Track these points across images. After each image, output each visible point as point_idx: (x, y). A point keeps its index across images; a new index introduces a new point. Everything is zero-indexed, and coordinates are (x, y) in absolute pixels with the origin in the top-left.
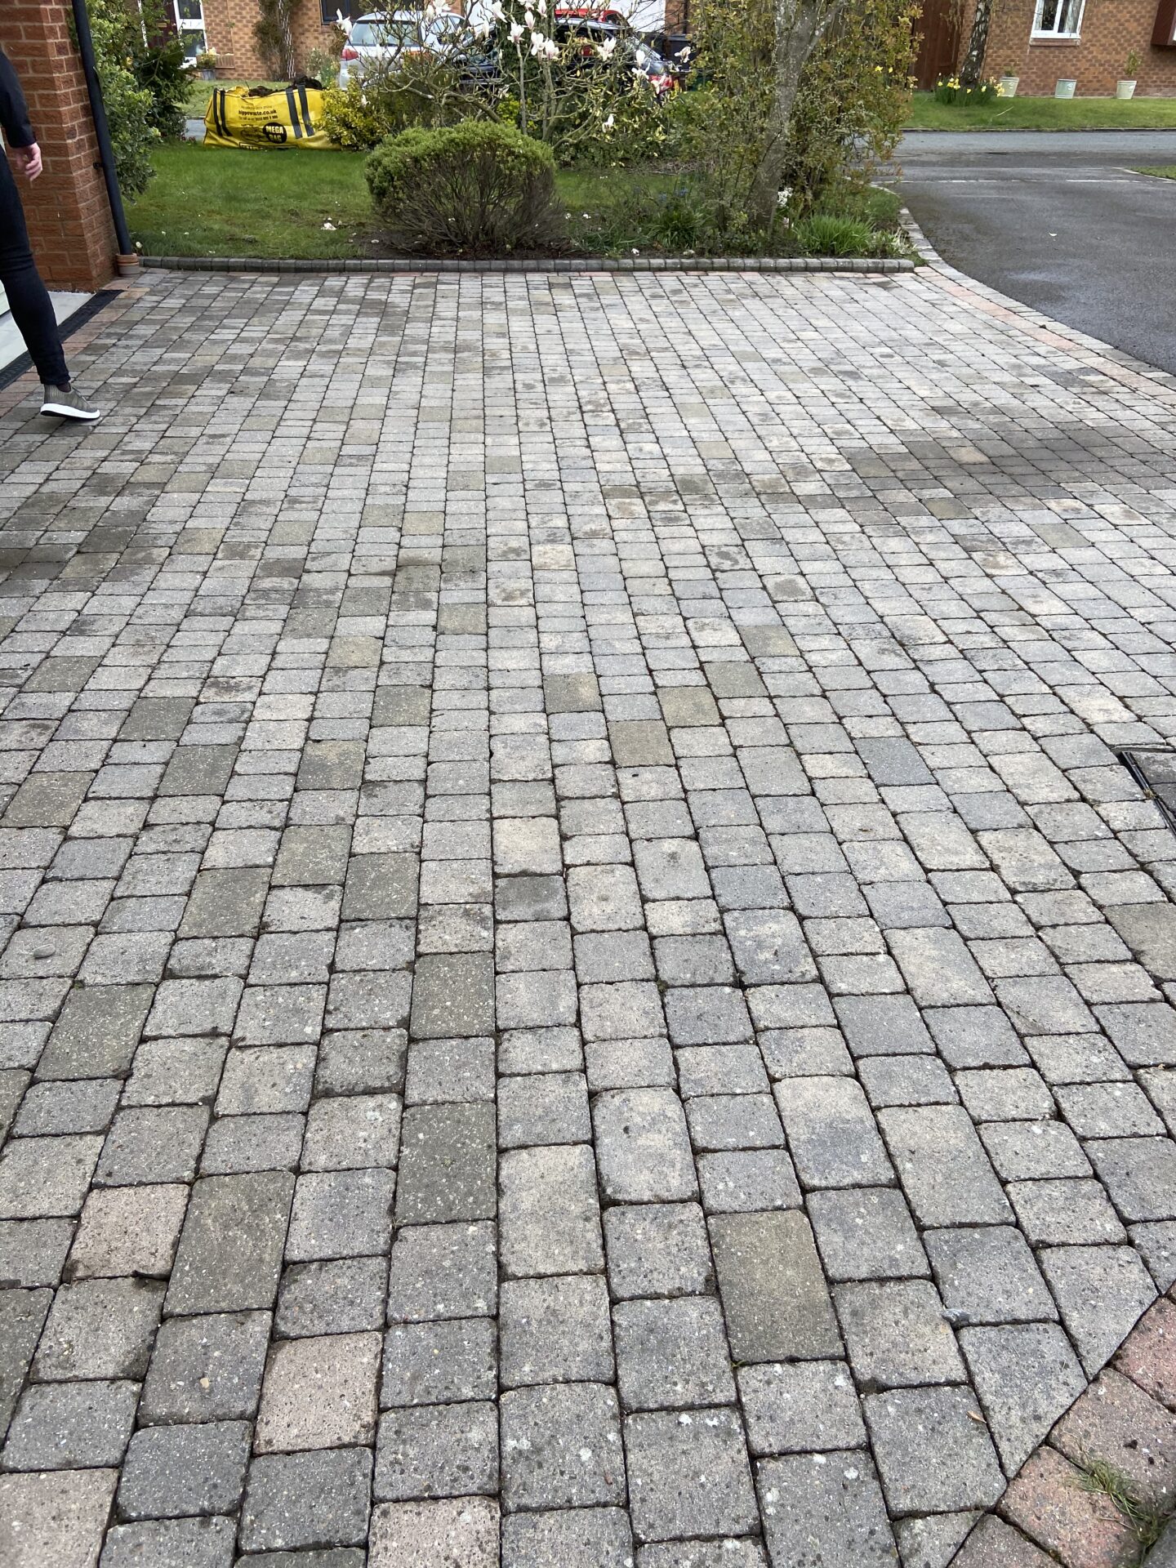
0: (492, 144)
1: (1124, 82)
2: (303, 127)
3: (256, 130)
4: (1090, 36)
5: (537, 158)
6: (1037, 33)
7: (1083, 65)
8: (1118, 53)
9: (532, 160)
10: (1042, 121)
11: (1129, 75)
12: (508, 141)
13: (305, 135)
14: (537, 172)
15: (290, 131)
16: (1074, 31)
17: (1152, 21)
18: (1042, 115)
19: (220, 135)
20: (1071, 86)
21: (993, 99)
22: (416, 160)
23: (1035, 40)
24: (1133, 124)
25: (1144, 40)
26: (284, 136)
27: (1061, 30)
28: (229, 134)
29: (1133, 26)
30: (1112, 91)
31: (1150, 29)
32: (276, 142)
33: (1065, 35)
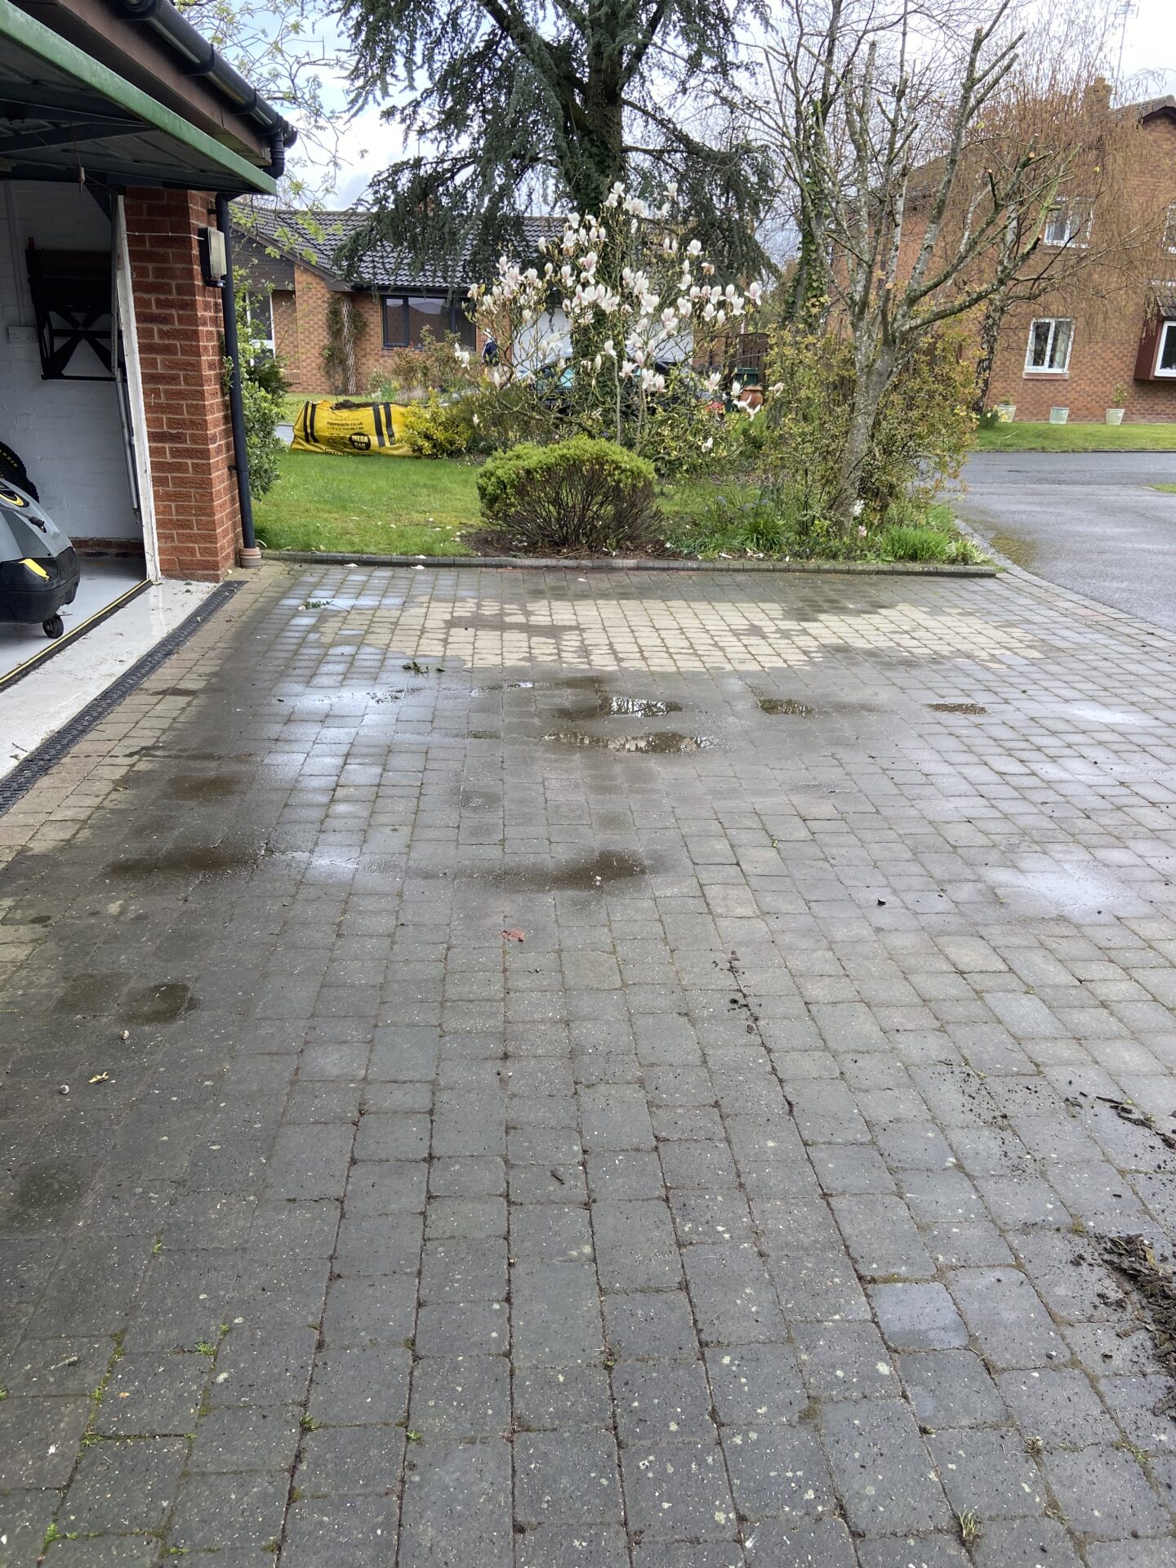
0: (600, 460)
1: (1112, 411)
2: (386, 437)
3: (343, 438)
4: (1078, 371)
5: (641, 472)
6: (1029, 368)
7: (1072, 396)
8: (1104, 386)
9: (636, 475)
10: (1046, 443)
11: (1117, 405)
12: (615, 457)
13: (388, 444)
14: (640, 485)
15: (374, 440)
16: (1063, 366)
17: (1134, 360)
18: (1045, 438)
19: (307, 441)
20: (1065, 412)
21: (997, 424)
22: (528, 472)
23: (1027, 374)
24: (1131, 447)
25: (1129, 375)
26: (368, 445)
27: (1050, 366)
28: (316, 440)
29: (1116, 363)
30: (1102, 419)
31: (1132, 366)
32: (361, 449)
33: (1056, 370)
